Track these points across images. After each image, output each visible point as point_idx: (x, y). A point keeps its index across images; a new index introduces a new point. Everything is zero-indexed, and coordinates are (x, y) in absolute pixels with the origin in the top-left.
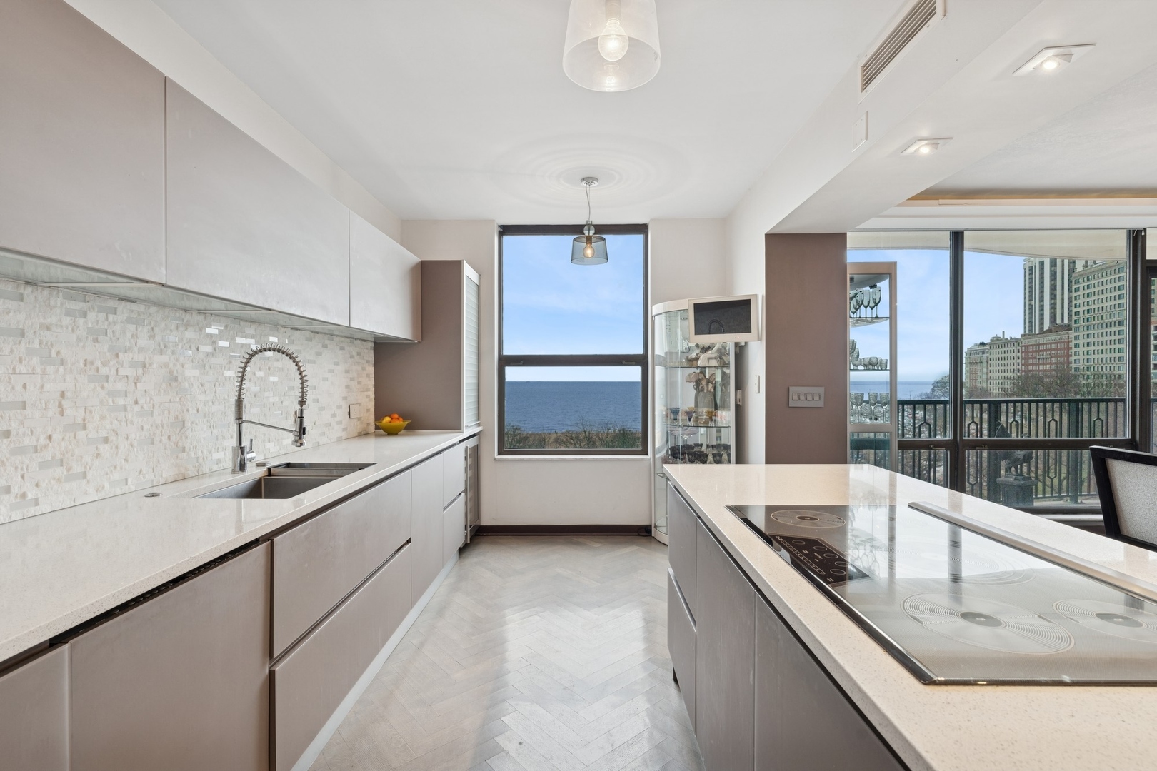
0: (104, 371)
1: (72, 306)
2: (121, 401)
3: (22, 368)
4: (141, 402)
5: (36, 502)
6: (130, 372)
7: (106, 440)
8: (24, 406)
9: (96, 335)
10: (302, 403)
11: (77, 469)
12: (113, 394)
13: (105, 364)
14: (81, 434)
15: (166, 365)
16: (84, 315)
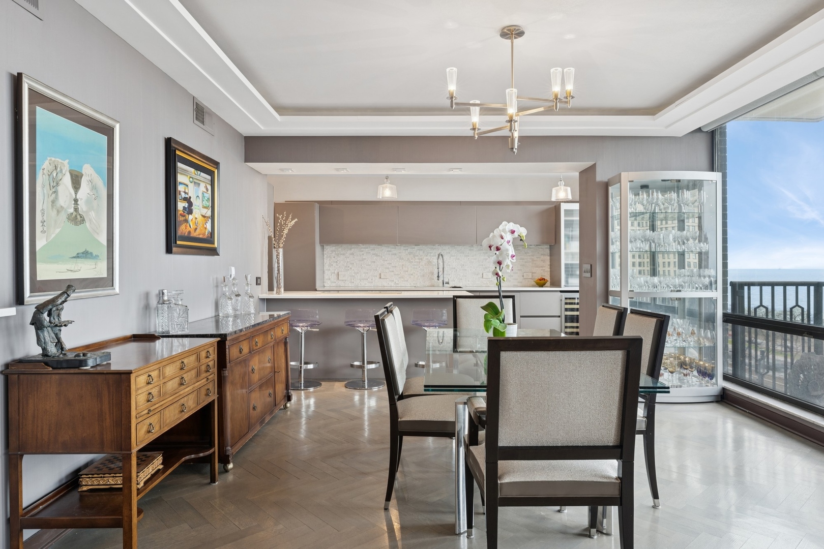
0: (411, 261)
1: (405, 248)
2: (415, 267)
3: (396, 260)
4: (421, 267)
5: (398, 284)
6: (418, 261)
7: (412, 275)
8: (396, 267)
9: (410, 253)
10: (438, 268)
11: (406, 279)
12: (414, 265)
13: (412, 259)
14: (407, 273)
15: (428, 259)
16: (407, 250)
